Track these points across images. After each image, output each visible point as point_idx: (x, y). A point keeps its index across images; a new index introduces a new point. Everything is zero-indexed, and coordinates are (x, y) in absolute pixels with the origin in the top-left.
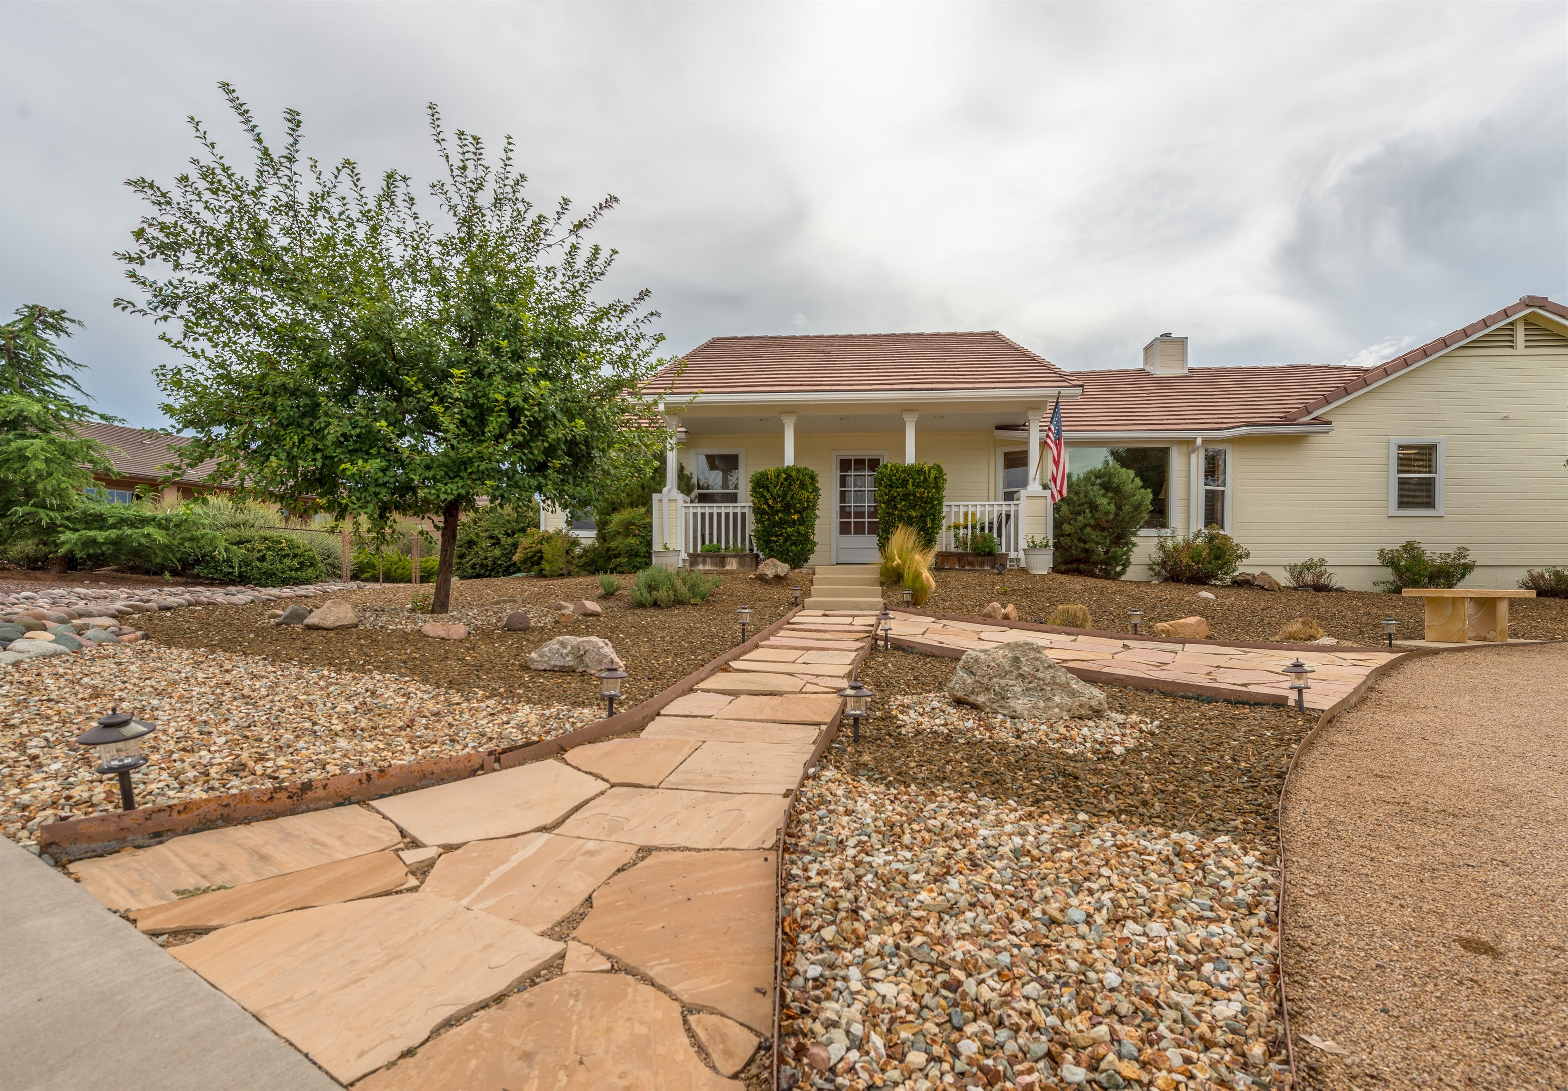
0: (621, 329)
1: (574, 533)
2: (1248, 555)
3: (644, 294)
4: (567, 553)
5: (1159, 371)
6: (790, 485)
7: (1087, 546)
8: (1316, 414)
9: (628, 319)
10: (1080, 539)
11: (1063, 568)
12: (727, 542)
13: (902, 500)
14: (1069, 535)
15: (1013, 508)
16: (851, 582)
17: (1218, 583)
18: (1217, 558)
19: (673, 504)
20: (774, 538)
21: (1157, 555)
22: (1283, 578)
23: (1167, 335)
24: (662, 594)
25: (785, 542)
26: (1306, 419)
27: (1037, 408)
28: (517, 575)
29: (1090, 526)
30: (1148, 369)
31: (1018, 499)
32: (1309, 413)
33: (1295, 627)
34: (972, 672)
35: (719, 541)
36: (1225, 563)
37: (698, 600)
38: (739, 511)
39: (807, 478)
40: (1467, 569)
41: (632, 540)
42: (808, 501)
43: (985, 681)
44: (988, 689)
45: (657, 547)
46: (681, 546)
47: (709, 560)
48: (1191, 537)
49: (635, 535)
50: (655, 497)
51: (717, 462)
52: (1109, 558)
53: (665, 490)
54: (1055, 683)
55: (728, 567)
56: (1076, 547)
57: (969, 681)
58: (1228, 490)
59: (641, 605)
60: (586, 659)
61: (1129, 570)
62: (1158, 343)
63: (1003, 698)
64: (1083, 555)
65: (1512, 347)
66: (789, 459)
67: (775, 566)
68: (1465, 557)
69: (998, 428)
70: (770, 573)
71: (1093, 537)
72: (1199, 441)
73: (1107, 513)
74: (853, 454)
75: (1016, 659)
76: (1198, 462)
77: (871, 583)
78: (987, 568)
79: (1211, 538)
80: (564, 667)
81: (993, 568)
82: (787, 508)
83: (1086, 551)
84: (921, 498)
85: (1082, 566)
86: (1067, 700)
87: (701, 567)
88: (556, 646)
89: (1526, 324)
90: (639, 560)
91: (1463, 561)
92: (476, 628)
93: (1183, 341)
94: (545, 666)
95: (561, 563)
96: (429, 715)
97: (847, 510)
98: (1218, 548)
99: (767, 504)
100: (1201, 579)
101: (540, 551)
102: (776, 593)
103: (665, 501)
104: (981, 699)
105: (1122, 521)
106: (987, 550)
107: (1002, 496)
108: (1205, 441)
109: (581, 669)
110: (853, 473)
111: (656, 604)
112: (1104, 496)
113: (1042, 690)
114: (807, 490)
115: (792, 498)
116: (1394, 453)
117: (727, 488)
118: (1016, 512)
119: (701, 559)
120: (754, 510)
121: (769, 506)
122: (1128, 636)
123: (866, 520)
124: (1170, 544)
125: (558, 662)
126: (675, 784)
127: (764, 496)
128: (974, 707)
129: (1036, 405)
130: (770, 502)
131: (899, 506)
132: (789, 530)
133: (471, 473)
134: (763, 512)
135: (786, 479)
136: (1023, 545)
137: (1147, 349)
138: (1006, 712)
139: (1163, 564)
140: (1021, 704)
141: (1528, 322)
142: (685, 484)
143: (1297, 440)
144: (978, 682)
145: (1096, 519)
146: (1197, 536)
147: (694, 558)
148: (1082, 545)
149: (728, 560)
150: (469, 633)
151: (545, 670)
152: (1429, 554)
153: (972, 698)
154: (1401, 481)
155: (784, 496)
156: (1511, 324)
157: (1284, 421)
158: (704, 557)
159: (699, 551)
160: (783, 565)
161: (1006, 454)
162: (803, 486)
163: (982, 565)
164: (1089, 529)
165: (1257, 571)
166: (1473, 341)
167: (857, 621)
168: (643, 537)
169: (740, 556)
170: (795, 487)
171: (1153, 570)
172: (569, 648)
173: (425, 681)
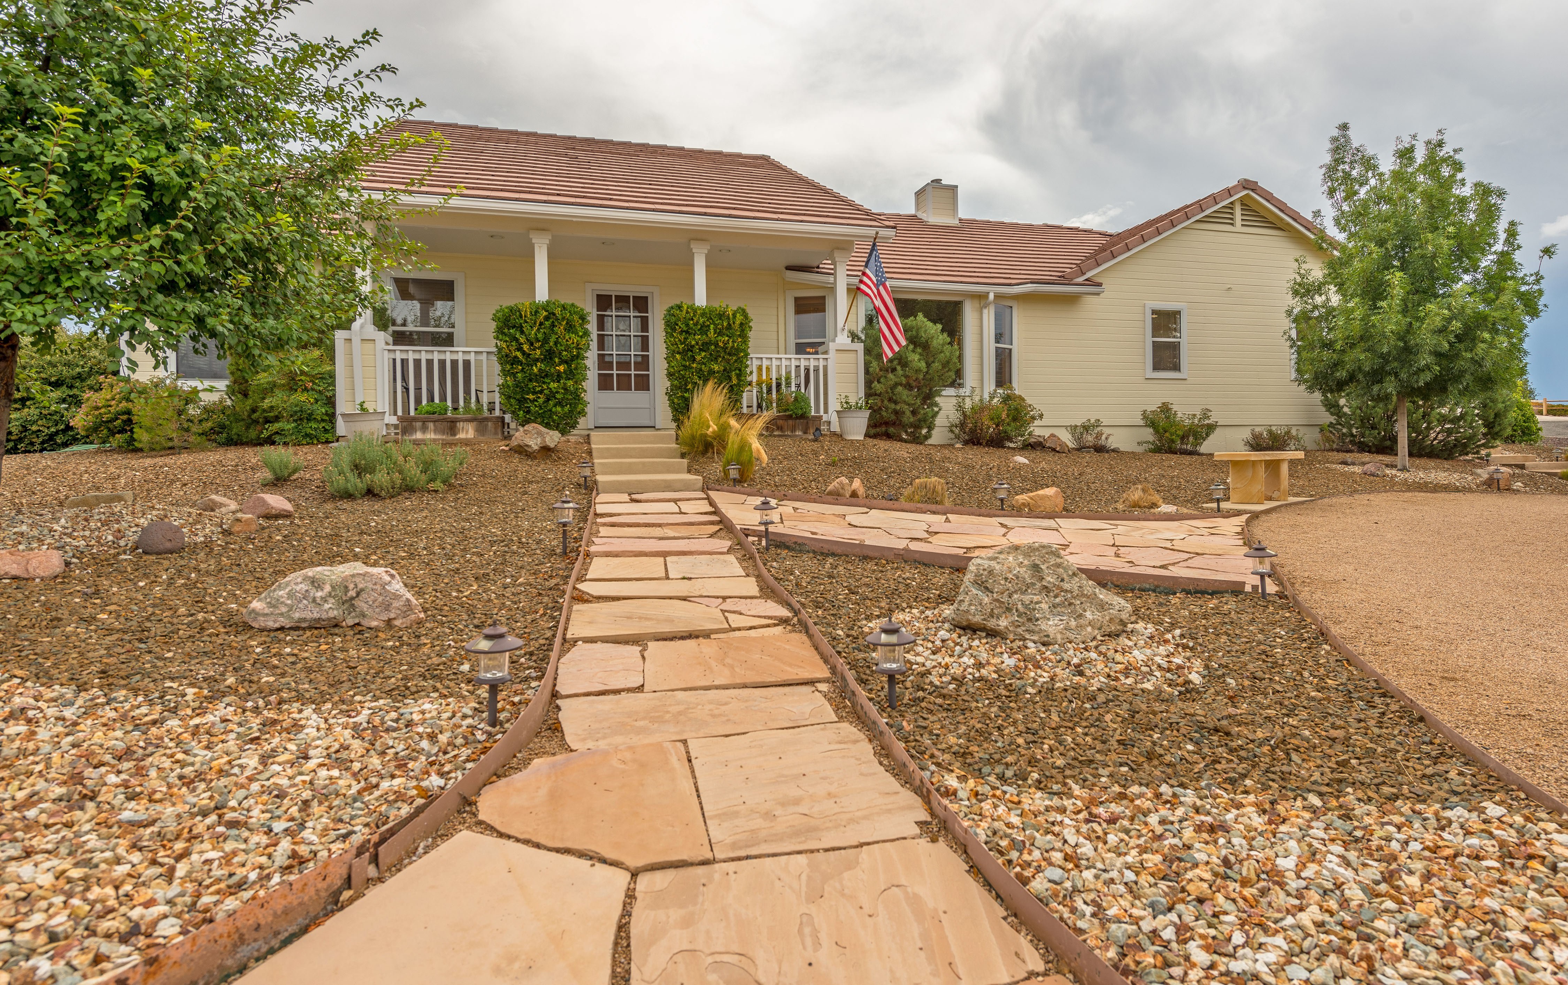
0: (334, 83)
1: (187, 385)
2: (1041, 416)
3: (371, 36)
4: (180, 413)
5: (933, 218)
6: (553, 325)
7: (898, 407)
8: (1089, 275)
9: (346, 70)
10: (890, 400)
11: (873, 431)
12: (455, 400)
13: (700, 350)
14: (879, 395)
15: (822, 363)
16: (643, 454)
17: (1012, 445)
18: (1015, 419)
19: (369, 345)
20: (531, 397)
21: (955, 417)
22: (1066, 438)
23: (938, 181)
24: (381, 478)
25: (548, 400)
26: (1080, 280)
27: (843, 249)
28: (75, 448)
29: (901, 384)
30: (920, 215)
31: (826, 353)
32: (1083, 274)
33: (1136, 494)
34: (987, 588)
35: (443, 398)
36: (1022, 426)
37: (438, 485)
38: (460, 357)
39: (576, 317)
40: (1211, 428)
41: (301, 397)
42: (578, 348)
43: (1005, 599)
44: (1009, 610)
45: (343, 406)
46: (383, 405)
47: (431, 425)
48: (986, 396)
49: (306, 390)
50: (340, 335)
51: (412, 289)
52: (920, 420)
53: (356, 325)
54: (1083, 595)
55: (461, 436)
56: (887, 409)
57: (986, 600)
58: (1015, 348)
59: (348, 496)
60: (360, 604)
61: (934, 432)
62: (930, 189)
63: (1029, 620)
64: (893, 417)
65: (1232, 224)
66: (542, 293)
67: (539, 433)
68: (1208, 418)
69: (789, 268)
70: (534, 443)
71: (904, 397)
72: (991, 296)
73: (918, 371)
74: (614, 289)
75: (1036, 567)
76: (989, 317)
77: (670, 454)
78: (799, 433)
79: (1007, 399)
80: (319, 620)
81: (805, 433)
82: (549, 356)
83: (896, 412)
84: (725, 348)
85: (892, 430)
86: (1098, 615)
87: (419, 435)
88: (303, 587)
89: (1242, 204)
90: (314, 425)
91: (1207, 422)
92: (79, 554)
93: (954, 189)
94: (283, 622)
95: (171, 430)
96: (108, 758)
97: (607, 359)
98: (1016, 409)
99: (520, 349)
100: (998, 442)
101: (128, 412)
102: (548, 471)
103: (356, 341)
104: (1003, 623)
105: (931, 380)
106: (800, 412)
107: (793, 347)
108: (998, 296)
109: (350, 622)
110: (614, 313)
111: (370, 493)
112: (913, 351)
113: (1070, 604)
114: (576, 334)
115: (556, 343)
116: (1149, 317)
117: (427, 325)
118: (825, 368)
119: (418, 424)
120: (500, 359)
121: (524, 353)
122: (993, 512)
123: (633, 372)
124: (968, 404)
125: (307, 613)
126: (734, 846)
127: (517, 340)
128: (992, 633)
129: (843, 246)
130: (526, 347)
131: (698, 358)
132: (553, 385)
133: (68, 290)
134: (515, 361)
135: (547, 318)
136: (834, 405)
137: (919, 194)
138: (1035, 638)
139: (962, 425)
140: (1052, 626)
141: (1243, 202)
142: (382, 320)
143: (1071, 300)
144: (997, 600)
145: (906, 377)
146: (992, 397)
147: (407, 424)
148: (893, 406)
149: (460, 425)
150: (67, 564)
151: (282, 629)
152: (1179, 415)
153: (991, 623)
154: (1156, 346)
155: (546, 340)
156: (1232, 203)
157: (1062, 280)
158: (424, 422)
159: (412, 413)
160: (551, 432)
161: (797, 299)
162: (570, 327)
163: (793, 430)
164: (900, 388)
165: (1046, 433)
166: (1206, 216)
167: (685, 506)
168: (320, 392)
169: (480, 422)
170: (560, 329)
171: (952, 431)
172: (328, 588)
173: (45, 677)
